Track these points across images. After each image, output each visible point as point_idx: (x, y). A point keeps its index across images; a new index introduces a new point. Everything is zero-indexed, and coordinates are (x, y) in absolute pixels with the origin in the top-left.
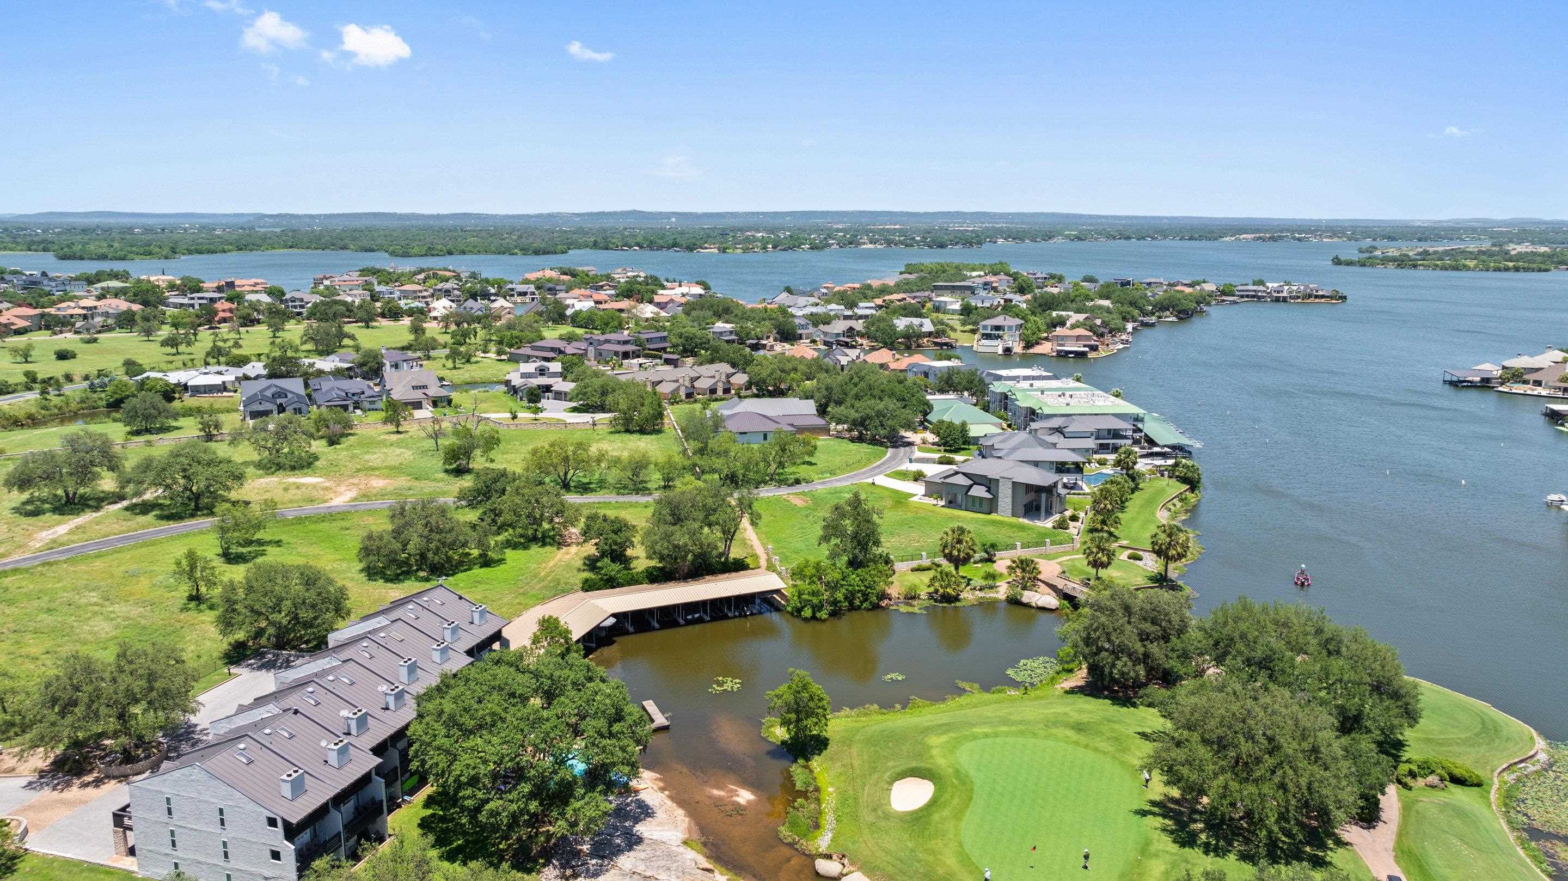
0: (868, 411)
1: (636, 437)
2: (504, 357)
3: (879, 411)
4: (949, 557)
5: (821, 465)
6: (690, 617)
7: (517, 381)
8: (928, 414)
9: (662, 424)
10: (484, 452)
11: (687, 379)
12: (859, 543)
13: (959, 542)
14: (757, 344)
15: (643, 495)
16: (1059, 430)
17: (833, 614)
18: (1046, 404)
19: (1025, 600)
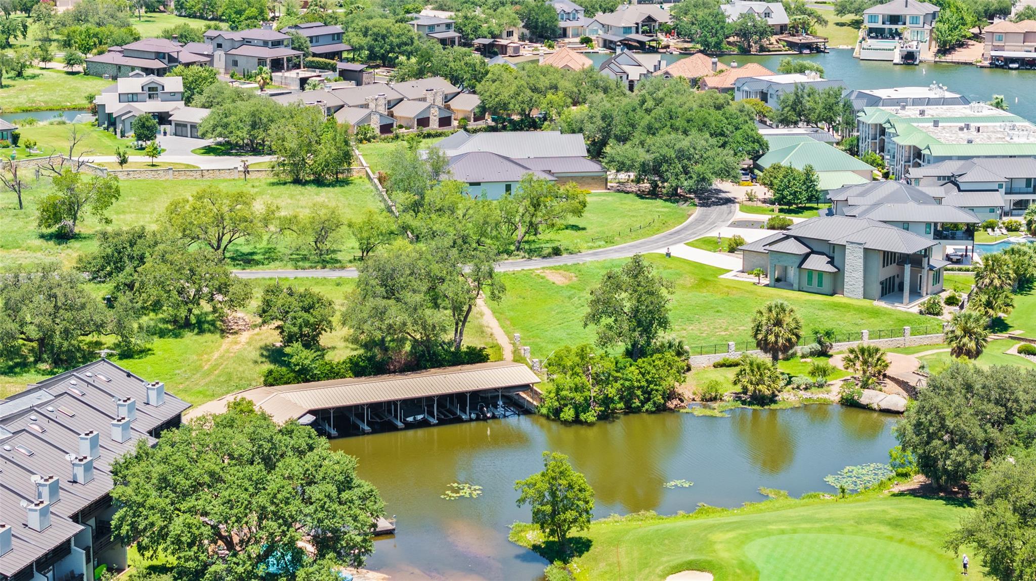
0: (665, 151)
1: (312, 189)
2: (76, 68)
3: (680, 151)
4: (764, 345)
5: (591, 231)
6: (410, 419)
7: (114, 107)
8: (760, 156)
9: (349, 170)
10: (96, 208)
11: (382, 102)
12: (639, 323)
13: (778, 323)
14: (492, 45)
15: (334, 269)
16: (952, 180)
17: (604, 417)
18: (938, 142)
19: (864, 401)
